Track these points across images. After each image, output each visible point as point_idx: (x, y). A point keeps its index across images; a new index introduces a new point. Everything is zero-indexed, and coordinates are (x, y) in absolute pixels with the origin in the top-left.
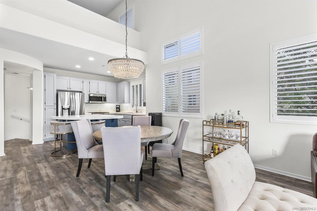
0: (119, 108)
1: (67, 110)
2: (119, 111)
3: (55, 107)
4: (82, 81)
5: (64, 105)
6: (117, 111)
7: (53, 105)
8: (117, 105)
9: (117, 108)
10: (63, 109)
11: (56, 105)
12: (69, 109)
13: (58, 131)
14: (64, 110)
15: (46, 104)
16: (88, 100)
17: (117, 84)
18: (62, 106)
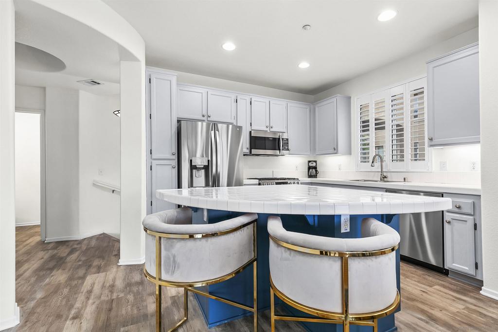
0: (315, 168)
1: (203, 171)
2: (315, 176)
3: (175, 163)
4: (233, 97)
5: (195, 156)
6: (310, 176)
7: (169, 156)
8: (309, 162)
9: (309, 168)
10: (193, 167)
11: (175, 157)
12: (207, 168)
13: (173, 272)
14: (194, 171)
15: (154, 156)
16: (248, 146)
17: (312, 106)
18: (191, 161)
